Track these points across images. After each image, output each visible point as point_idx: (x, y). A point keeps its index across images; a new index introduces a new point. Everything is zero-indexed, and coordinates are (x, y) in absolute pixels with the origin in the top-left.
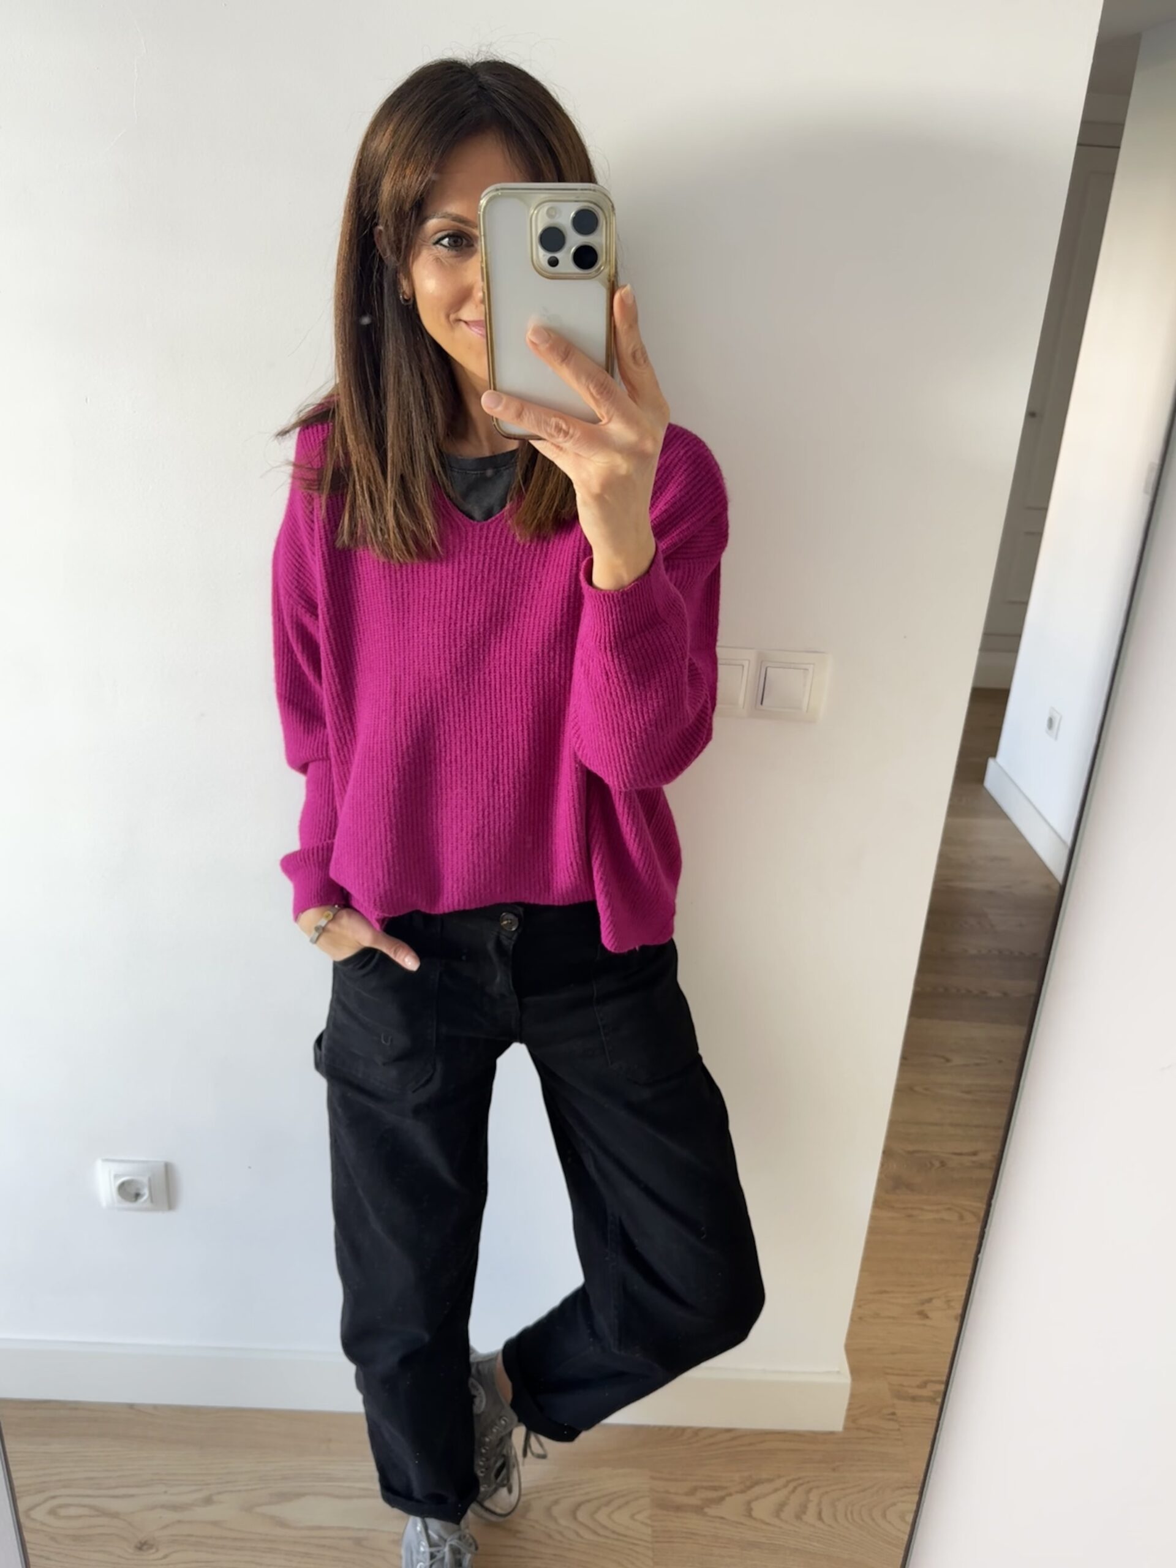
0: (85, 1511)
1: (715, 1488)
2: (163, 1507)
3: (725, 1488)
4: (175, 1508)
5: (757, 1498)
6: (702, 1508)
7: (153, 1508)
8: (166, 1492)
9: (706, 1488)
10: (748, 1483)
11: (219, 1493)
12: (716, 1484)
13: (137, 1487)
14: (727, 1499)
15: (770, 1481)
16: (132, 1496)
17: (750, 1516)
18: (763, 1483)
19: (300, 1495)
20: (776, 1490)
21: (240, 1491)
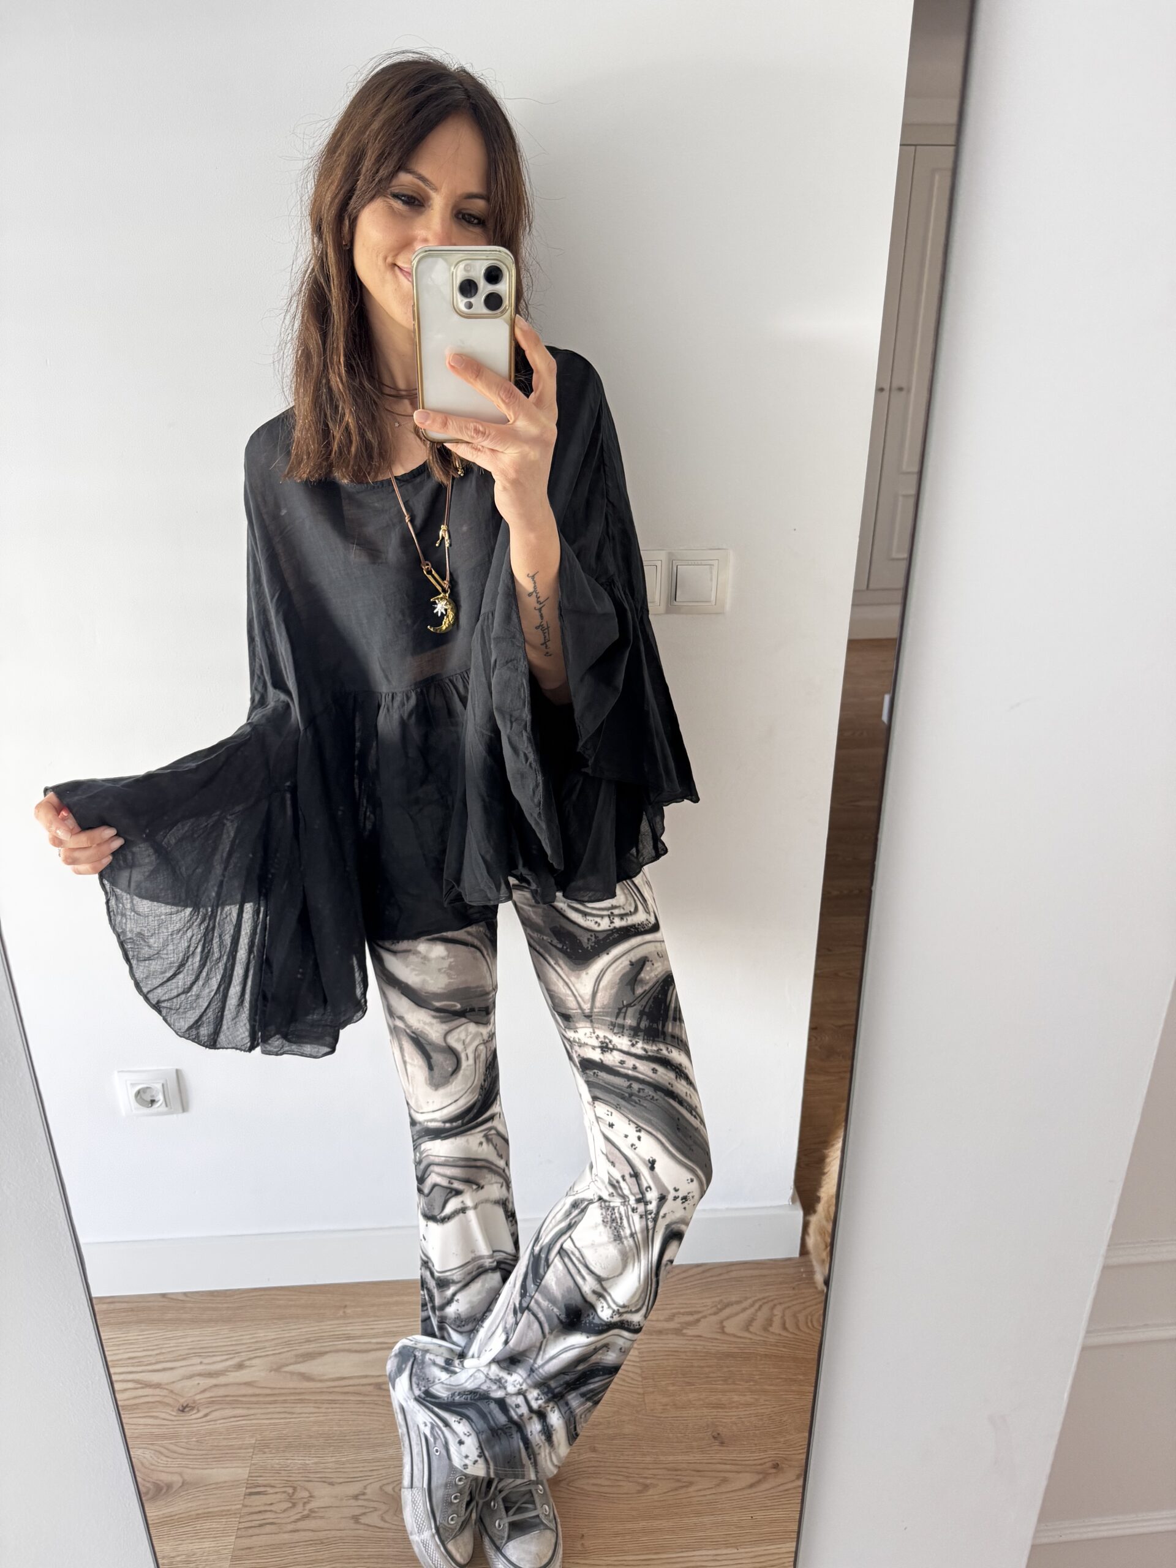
0: (130, 1385)
1: (691, 1313)
2: (200, 1375)
3: (699, 1312)
4: (210, 1375)
5: (728, 1318)
6: (682, 1330)
7: (191, 1377)
8: (201, 1363)
9: (683, 1314)
10: (719, 1306)
11: (250, 1359)
12: (693, 1309)
13: (175, 1361)
14: (702, 1320)
15: (738, 1302)
16: (172, 1369)
17: (723, 1332)
18: (732, 1305)
19: (322, 1354)
20: (745, 1309)
21: (267, 1355)
